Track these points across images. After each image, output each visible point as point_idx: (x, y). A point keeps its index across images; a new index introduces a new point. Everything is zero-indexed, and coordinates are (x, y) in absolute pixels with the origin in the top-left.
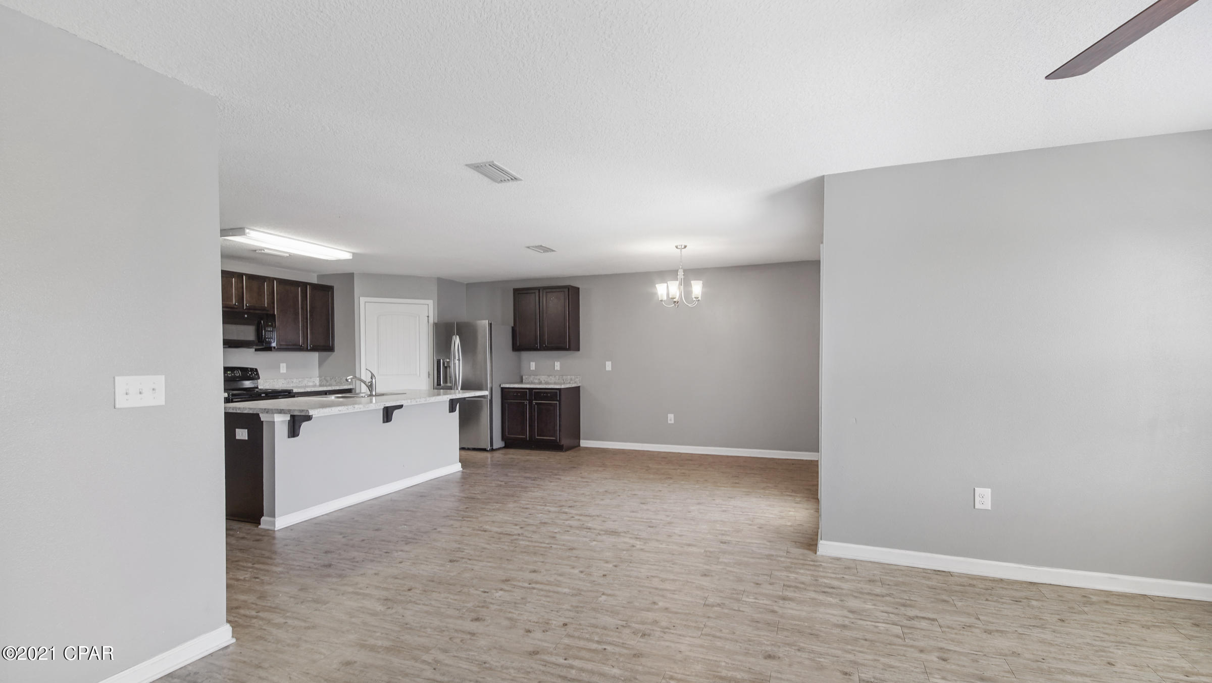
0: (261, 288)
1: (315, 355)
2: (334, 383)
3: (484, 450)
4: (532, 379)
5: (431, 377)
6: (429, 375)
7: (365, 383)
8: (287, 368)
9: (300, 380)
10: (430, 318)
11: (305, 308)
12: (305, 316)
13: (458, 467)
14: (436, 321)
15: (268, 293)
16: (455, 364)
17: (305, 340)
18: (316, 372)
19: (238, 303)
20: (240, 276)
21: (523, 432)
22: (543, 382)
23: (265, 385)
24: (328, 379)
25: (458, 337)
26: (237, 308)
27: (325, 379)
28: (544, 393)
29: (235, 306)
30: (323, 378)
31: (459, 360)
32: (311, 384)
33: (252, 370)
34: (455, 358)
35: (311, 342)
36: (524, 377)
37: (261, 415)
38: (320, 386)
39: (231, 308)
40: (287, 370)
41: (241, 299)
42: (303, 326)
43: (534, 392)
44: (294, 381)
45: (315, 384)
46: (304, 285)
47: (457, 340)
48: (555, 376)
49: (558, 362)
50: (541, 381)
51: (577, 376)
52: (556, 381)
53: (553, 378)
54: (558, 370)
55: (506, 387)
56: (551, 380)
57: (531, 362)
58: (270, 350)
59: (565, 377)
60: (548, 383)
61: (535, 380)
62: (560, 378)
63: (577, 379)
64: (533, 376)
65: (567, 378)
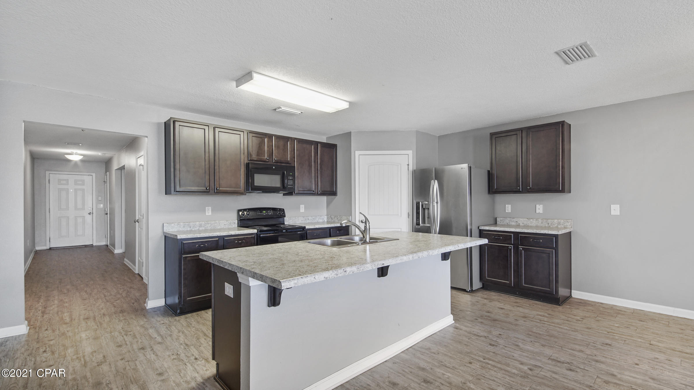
0: (285, 146)
1: (324, 198)
2: (337, 221)
3: (464, 290)
4: (508, 222)
5: (411, 216)
6: (409, 215)
7: (358, 228)
8: (305, 208)
9: (314, 217)
10: (409, 166)
11: (316, 161)
12: (316, 168)
13: (449, 320)
14: (415, 168)
15: (291, 150)
16: (433, 206)
17: (317, 187)
18: (325, 211)
19: (269, 158)
20: (270, 136)
21: (506, 276)
22: (521, 224)
23: (289, 222)
24: (333, 217)
25: (436, 181)
26: (268, 162)
27: (330, 217)
28: (534, 238)
29: (267, 160)
30: (330, 216)
31: (437, 203)
32: (321, 221)
33: (280, 209)
34: (433, 201)
35: (321, 188)
36: (498, 219)
37: (239, 275)
38: (328, 222)
39: (264, 161)
40: (304, 211)
41: (271, 154)
42: (315, 176)
43: (520, 236)
44: (310, 219)
45: (324, 221)
46: (316, 143)
47: (435, 186)
48: (537, 220)
49: (541, 204)
50: (519, 224)
51: (567, 220)
52: (539, 225)
53: (535, 222)
54: (540, 213)
55: (486, 229)
56: (532, 224)
57: (507, 204)
58: (292, 195)
59: (551, 220)
60: (528, 226)
61: (511, 222)
62: (544, 222)
63: (567, 223)
64: (509, 219)
65: (553, 221)
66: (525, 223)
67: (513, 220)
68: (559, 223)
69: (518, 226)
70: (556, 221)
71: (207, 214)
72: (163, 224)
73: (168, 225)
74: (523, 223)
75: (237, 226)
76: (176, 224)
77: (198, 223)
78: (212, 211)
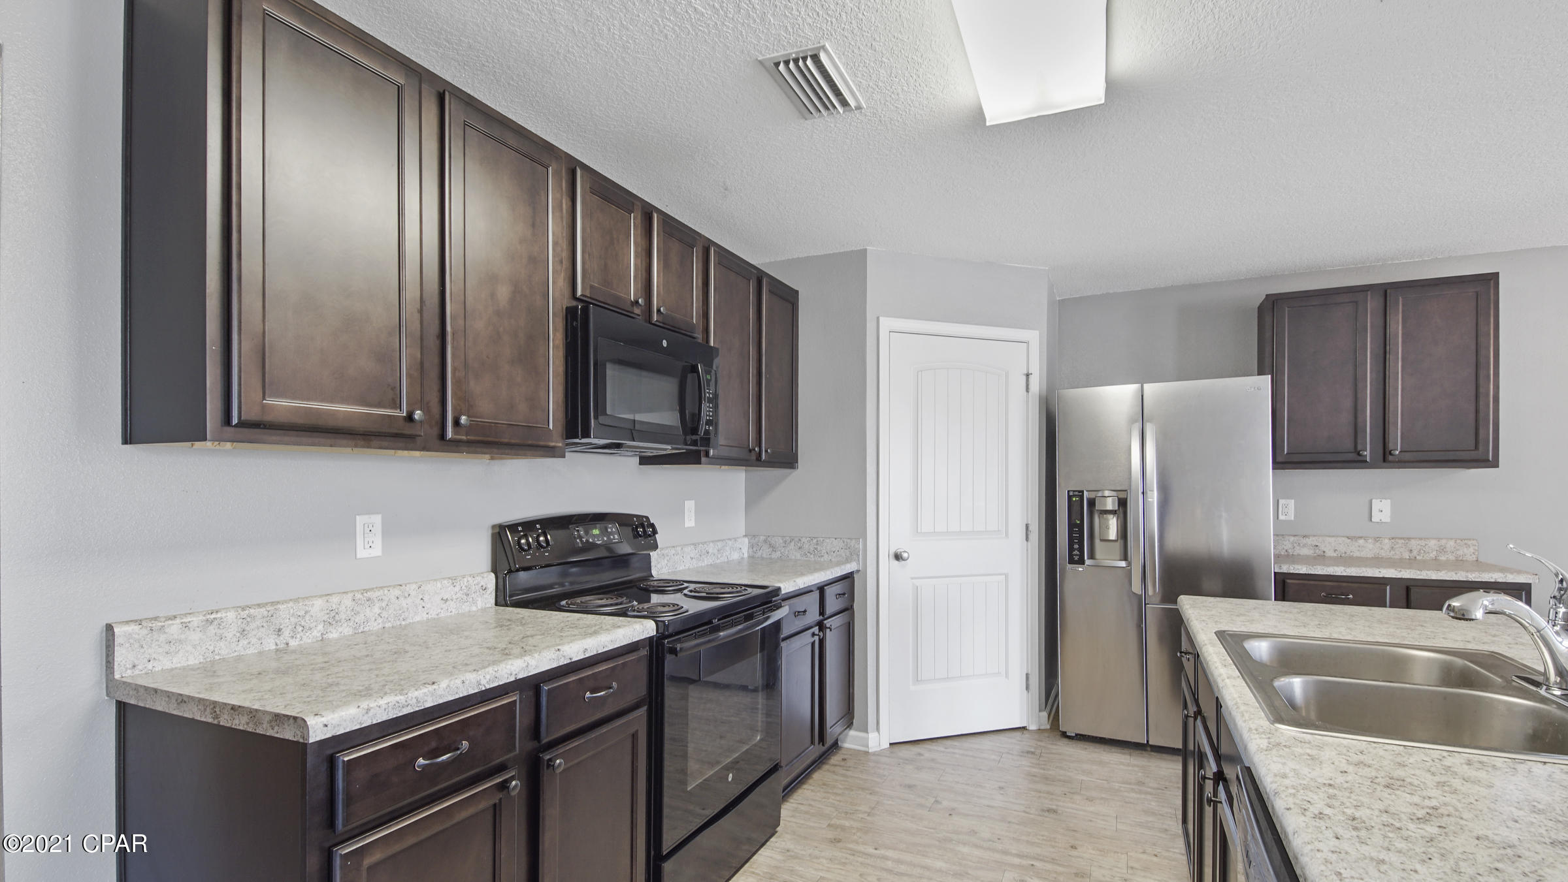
1: (739, 478)
4: (1288, 546)
5: (1037, 536)
6: (1028, 532)
8: (696, 512)
9: (720, 544)
16: (1148, 505)
17: (758, 434)
18: (739, 525)
24: (778, 541)
25: (1151, 427)
27: (765, 541)
30: (762, 538)
32: (736, 555)
33: (641, 521)
34: (1146, 488)
38: (752, 561)
42: (755, 394)
44: (710, 552)
45: (741, 555)
48: (1377, 539)
49: (1386, 499)
50: (1324, 552)
51: (1467, 539)
52: (1383, 554)
53: (1371, 546)
54: (1383, 521)
55: (1297, 572)
56: (1362, 551)
57: (1283, 498)
58: (699, 463)
59: (1419, 542)
60: (1351, 558)
61: (1298, 548)
62: (1397, 546)
63: (1465, 549)
64: (1292, 539)
65: (1423, 544)
66: (1342, 549)
67: (1305, 541)
68: (1442, 550)
69: (1321, 558)
70: (1433, 543)
71: (362, 553)
72: (109, 628)
73: (145, 632)
74: (1335, 551)
75: (492, 600)
76: (196, 620)
77: (319, 603)
78: (386, 533)
